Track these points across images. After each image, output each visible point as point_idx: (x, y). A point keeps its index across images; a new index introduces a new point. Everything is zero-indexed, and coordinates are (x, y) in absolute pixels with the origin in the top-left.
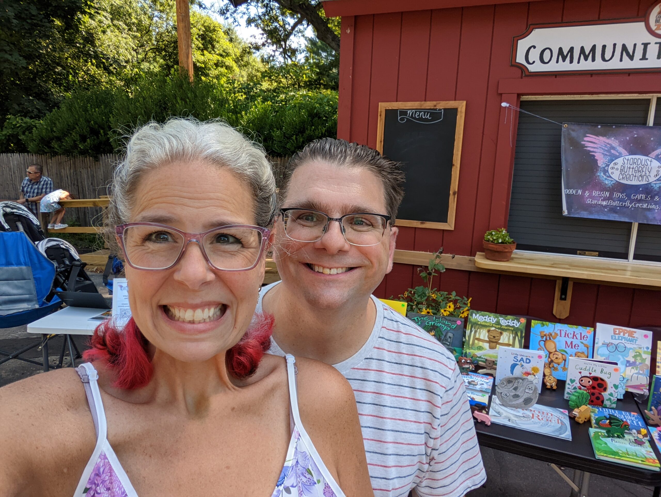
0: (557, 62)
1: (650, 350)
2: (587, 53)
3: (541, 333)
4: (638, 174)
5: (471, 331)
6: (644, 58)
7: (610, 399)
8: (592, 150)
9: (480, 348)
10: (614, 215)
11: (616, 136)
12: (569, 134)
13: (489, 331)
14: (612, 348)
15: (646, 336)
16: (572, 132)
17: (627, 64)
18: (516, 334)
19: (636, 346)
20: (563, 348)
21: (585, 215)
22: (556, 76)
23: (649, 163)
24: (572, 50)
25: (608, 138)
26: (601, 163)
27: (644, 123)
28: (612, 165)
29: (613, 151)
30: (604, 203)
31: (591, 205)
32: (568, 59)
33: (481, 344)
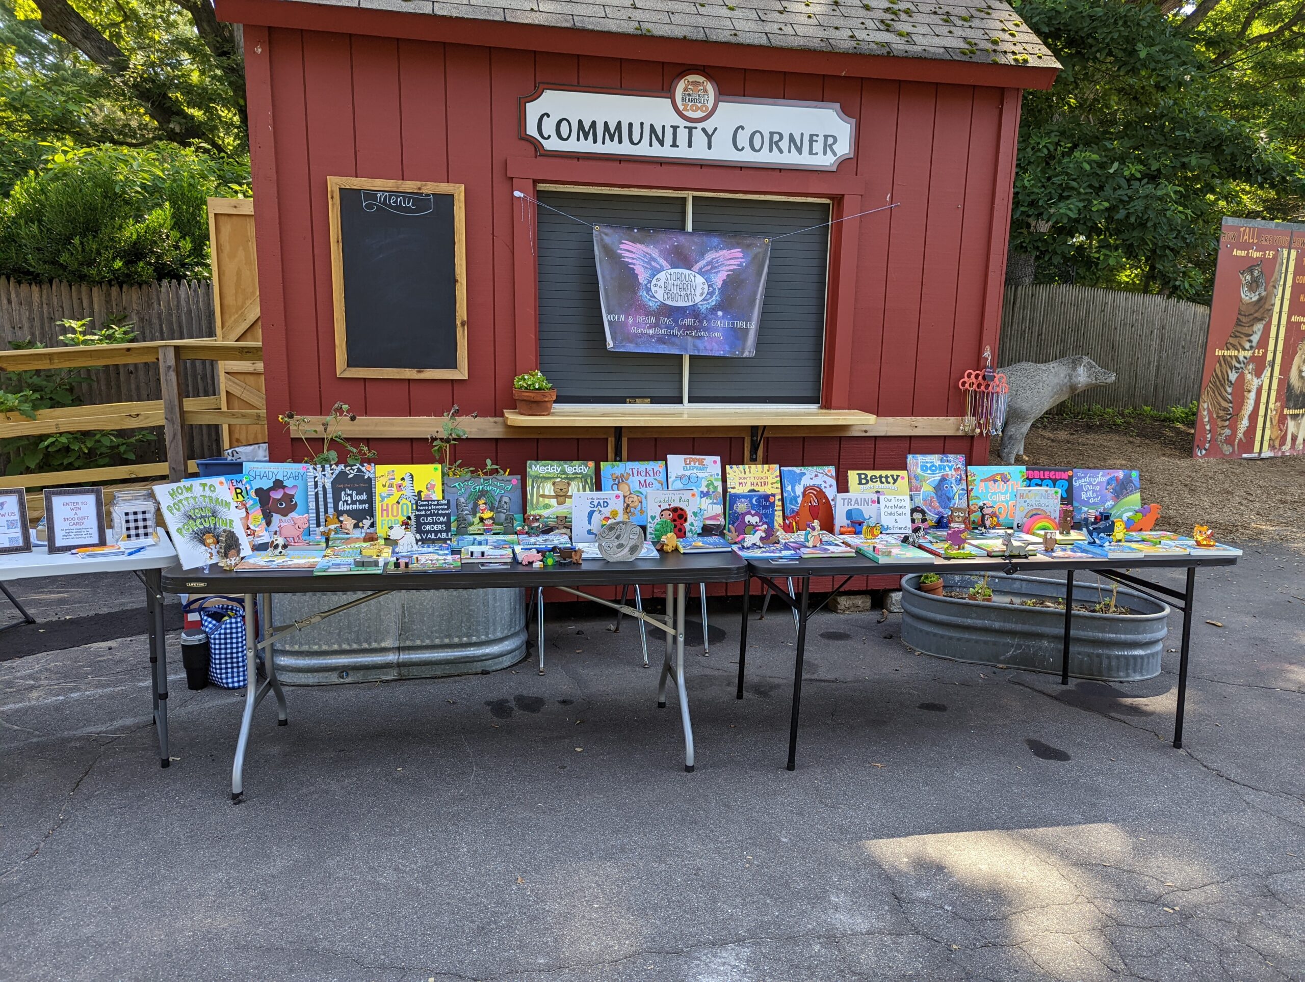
0: (578, 139)
1: (720, 477)
2: (612, 132)
3: (612, 475)
4: (683, 293)
5: (533, 487)
6: (674, 145)
7: (691, 531)
8: (630, 261)
9: (547, 506)
10: (664, 346)
11: (655, 243)
12: (602, 240)
13: (554, 484)
14: (685, 481)
15: (715, 462)
16: (605, 237)
17: (657, 151)
18: (586, 482)
19: (706, 474)
20: (638, 489)
21: (631, 348)
22: (578, 159)
23: (693, 278)
24: (594, 124)
25: (647, 246)
26: (642, 279)
27: (683, 228)
28: (654, 282)
29: (653, 264)
30: (651, 332)
31: (636, 336)
32: (591, 136)
33: (547, 501)
